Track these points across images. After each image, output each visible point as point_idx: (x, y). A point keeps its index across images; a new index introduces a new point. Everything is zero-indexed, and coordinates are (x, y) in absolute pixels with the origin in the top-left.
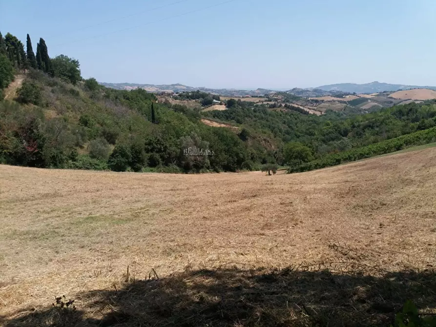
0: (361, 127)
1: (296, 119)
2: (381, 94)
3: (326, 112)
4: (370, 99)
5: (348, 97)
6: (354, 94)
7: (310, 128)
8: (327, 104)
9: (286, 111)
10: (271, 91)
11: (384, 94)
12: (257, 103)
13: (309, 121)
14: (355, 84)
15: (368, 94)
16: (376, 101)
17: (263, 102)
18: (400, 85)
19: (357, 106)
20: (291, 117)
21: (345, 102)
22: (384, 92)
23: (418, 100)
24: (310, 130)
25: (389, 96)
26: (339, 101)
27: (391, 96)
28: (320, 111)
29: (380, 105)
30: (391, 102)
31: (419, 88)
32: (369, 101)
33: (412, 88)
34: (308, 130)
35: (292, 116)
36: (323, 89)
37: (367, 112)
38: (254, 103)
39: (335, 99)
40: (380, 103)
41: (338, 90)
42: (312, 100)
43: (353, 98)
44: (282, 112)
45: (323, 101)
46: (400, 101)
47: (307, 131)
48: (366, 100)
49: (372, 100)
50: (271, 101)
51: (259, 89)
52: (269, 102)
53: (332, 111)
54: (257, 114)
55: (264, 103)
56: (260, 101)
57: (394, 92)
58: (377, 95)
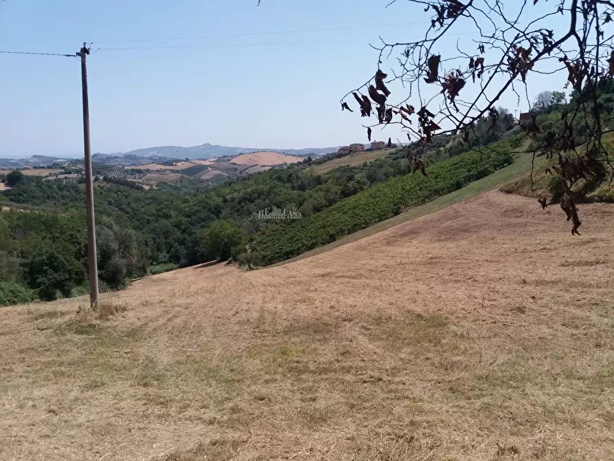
0: (236, 201)
1: (127, 197)
2: (219, 160)
3: (158, 186)
4: (208, 166)
5: (179, 164)
6: (187, 160)
7: (162, 209)
8: (156, 175)
9: (108, 186)
10: (58, 159)
11: (225, 159)
12: (47, 177)
13: (147, 199)
14: (181, 148)
15: (204, 160)
16: (219, 169)
17: (57, 175)
18: (238, 148)
19: (197, 175)
20: (118, 195)
21: (178, 172)
22: (224, 157)
23: (265, 166)
24: (163, 211)
25: (230, 162)
26: (171, 170)
27: (233, 161)
28: (149, 185)
29: (224, 173)
30: (236, 169)
31: (263, 151)
32: (210, 169)
33: (255, 152)
34: (159, 211)
35: (119, 193)
36: (138, 155)
37: (210, 183)
38: (43, 177)
39: (163, 167)
40: (223, 170)
41: (160, 155)
42: (132, 170)
43: (186, 165)
44: (102, 188)
45: (148, 170)
46: (245, 167)
47: (159, 213)
48: (206, 167)
49: (213, 167)
50: (70, 173)
51: (34, 156)
52: (67, 175)
53: (165, 184)
54: (65, 193)
55: (60, 176)
56: (50, 174)
57: (236, 156)
58: (217, 161)
